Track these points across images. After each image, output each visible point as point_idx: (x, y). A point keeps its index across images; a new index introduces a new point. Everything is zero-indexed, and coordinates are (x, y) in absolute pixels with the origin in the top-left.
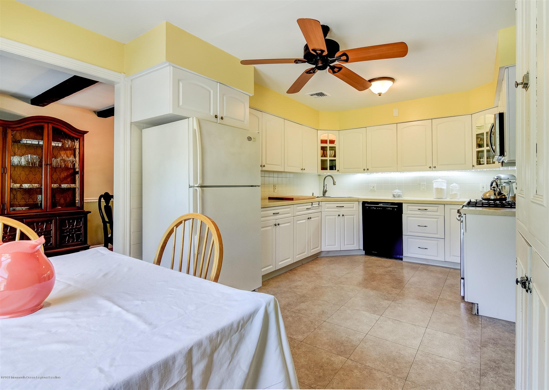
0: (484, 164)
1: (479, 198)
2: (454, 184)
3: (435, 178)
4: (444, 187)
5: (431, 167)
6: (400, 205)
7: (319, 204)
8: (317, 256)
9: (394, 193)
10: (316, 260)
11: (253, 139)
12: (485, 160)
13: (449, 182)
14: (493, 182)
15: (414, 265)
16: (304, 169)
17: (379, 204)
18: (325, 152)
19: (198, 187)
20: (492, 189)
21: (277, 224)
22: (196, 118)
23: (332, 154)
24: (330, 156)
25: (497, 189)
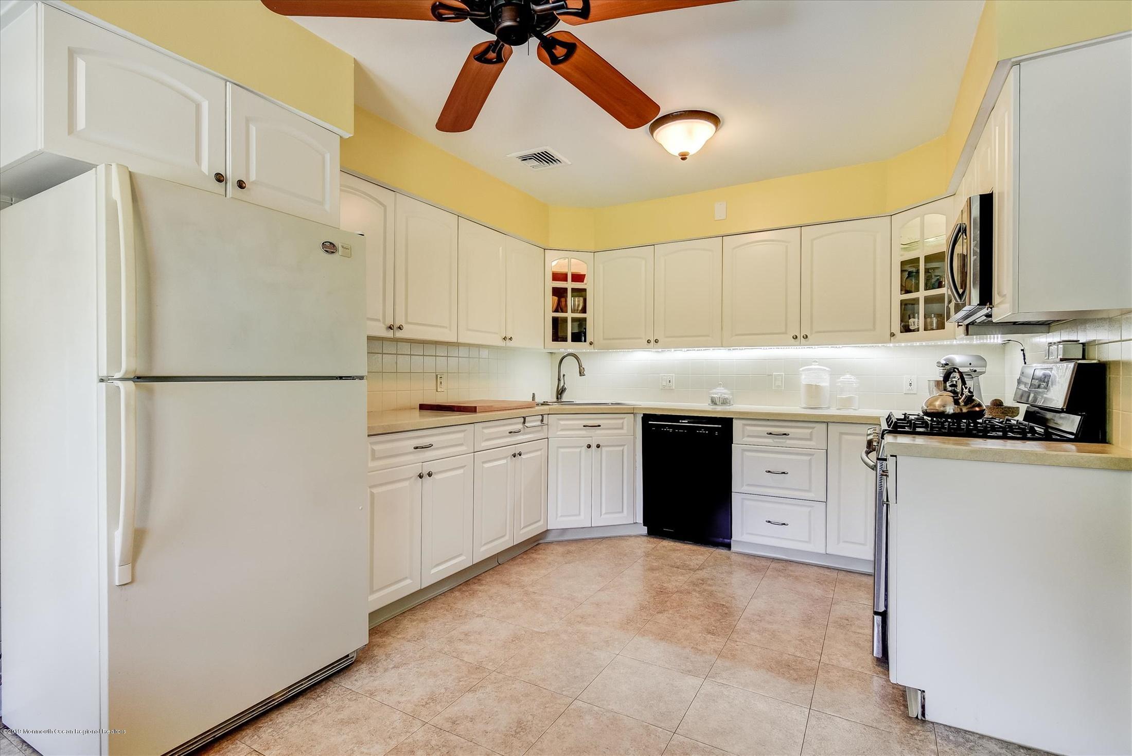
0: (918, 331)
1: (915, 410)
2: (848, 376)
3: (807, 362)
4: (825, 383)
5: (797, 337)
6: (726, 424)
7: (542, 421)
8: (539, 540)
9: (713, 394)
10: (533, 551)
11: (340, 249)
12: (919, 321)
13: (837, 370)
14: (952, 371)
15: (756, 562)
16: (511, 339)
17: (680, 421)
18: (563, 300)
19: (122, 379)
20: (950, 389)
21: (425, 472)
22: (120, 166)
23: (579, 305)
24: (574, 310)
25: (962, 389)
